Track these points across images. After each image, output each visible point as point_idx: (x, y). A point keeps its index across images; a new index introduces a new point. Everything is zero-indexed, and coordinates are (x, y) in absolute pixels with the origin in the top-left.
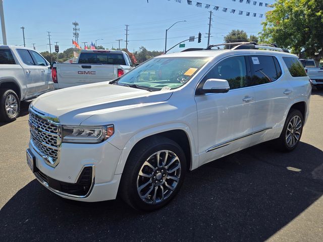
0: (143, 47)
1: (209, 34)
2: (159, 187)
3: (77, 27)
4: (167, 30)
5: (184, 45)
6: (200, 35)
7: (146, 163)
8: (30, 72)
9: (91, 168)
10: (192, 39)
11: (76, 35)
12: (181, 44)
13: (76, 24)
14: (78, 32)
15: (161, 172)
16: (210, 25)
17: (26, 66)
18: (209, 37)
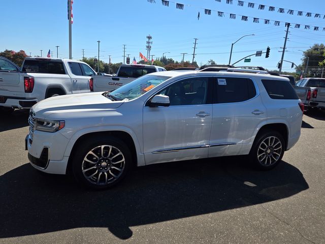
0: (212, 61)
1: (284, 48)
2: (103, 173)
3: (151, 40)
4: (233, 44)
5: (250, 59)
6: (268, 49)
7: (90, 152)
8: (76, 81)
9: (47, 148)
10: (259, 54)
11: (149, 48)
12: (247, 58)
13: (149, 38)
14: (151, 45)
15: (106, 162)
16: (286, 38)
17: (74, 76)
18: (284, 51)
